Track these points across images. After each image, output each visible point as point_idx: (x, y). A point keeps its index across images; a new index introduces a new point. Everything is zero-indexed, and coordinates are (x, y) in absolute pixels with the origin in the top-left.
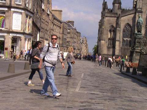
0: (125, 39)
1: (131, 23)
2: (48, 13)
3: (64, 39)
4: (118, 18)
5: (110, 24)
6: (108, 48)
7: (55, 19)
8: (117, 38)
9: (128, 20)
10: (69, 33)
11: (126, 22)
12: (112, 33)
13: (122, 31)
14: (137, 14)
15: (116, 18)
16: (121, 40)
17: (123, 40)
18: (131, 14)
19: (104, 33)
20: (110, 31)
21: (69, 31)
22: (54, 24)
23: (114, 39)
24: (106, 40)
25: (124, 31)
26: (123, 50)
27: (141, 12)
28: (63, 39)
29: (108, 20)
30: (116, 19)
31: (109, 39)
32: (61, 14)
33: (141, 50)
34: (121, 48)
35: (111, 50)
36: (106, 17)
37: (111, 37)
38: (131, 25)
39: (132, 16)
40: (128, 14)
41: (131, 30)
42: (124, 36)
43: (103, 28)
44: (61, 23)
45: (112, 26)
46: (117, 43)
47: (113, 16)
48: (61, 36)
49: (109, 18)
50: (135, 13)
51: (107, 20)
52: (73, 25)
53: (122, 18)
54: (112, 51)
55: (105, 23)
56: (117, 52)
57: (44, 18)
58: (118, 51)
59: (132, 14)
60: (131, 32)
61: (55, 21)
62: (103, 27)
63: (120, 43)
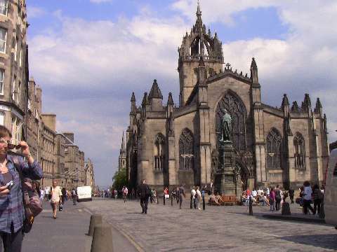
0: (184, 156)
1: (191, 128)
2: (37, 117)
3: (61, 165)
4: (169, 120)
5: (156, 131)
6: (156, 174)
7: (45, 129)
8: (171, 155)
9: (187, 122)
10: (66, 154)
11: (184, 127)
12: (160, 146)
13: (177, 142)
14: (201, 112)
15: (165, 120)
16: (178, 159)
17: (181, 157)
18: (189, 113)
19: (147, 148)
20: (157, 143)
21: (66, 150)
22: (44, 138)
23: (164, 158)
24: (151, 160)
25: (181, 142)
26: (181, 176)
27: (208, 108)
28: (58, 165)
29: (152, 125)
30: (167, 122)
31: (156, 158)
32: (53, 122)
33: (233, 171)
34: (179, 172)
35: (161, 177)
36: (148, 118)
37: (159, 154)
38: (193, 131)
39: (193, 115)
40: (185, 112)
41: (193, 139)
42: (181, 152)
43: (145, 139)
44: (54, 135)
45: (160, 135)
46: (172, 164)
47: (160, 116)
48: (55, 159)
49: (153, 120)
50: (198, 111)
51: (150, 125)
52: (73, 139)
53: (176, 120)
54: (163, 179)
55: (146, 129)
56: (173, 180)
57: (30, 127)
58: (174, 178)
59: (193, 111)
60: (193, 142)
61: (45, 132)
62: (145, 137)
63: (176, 163)
